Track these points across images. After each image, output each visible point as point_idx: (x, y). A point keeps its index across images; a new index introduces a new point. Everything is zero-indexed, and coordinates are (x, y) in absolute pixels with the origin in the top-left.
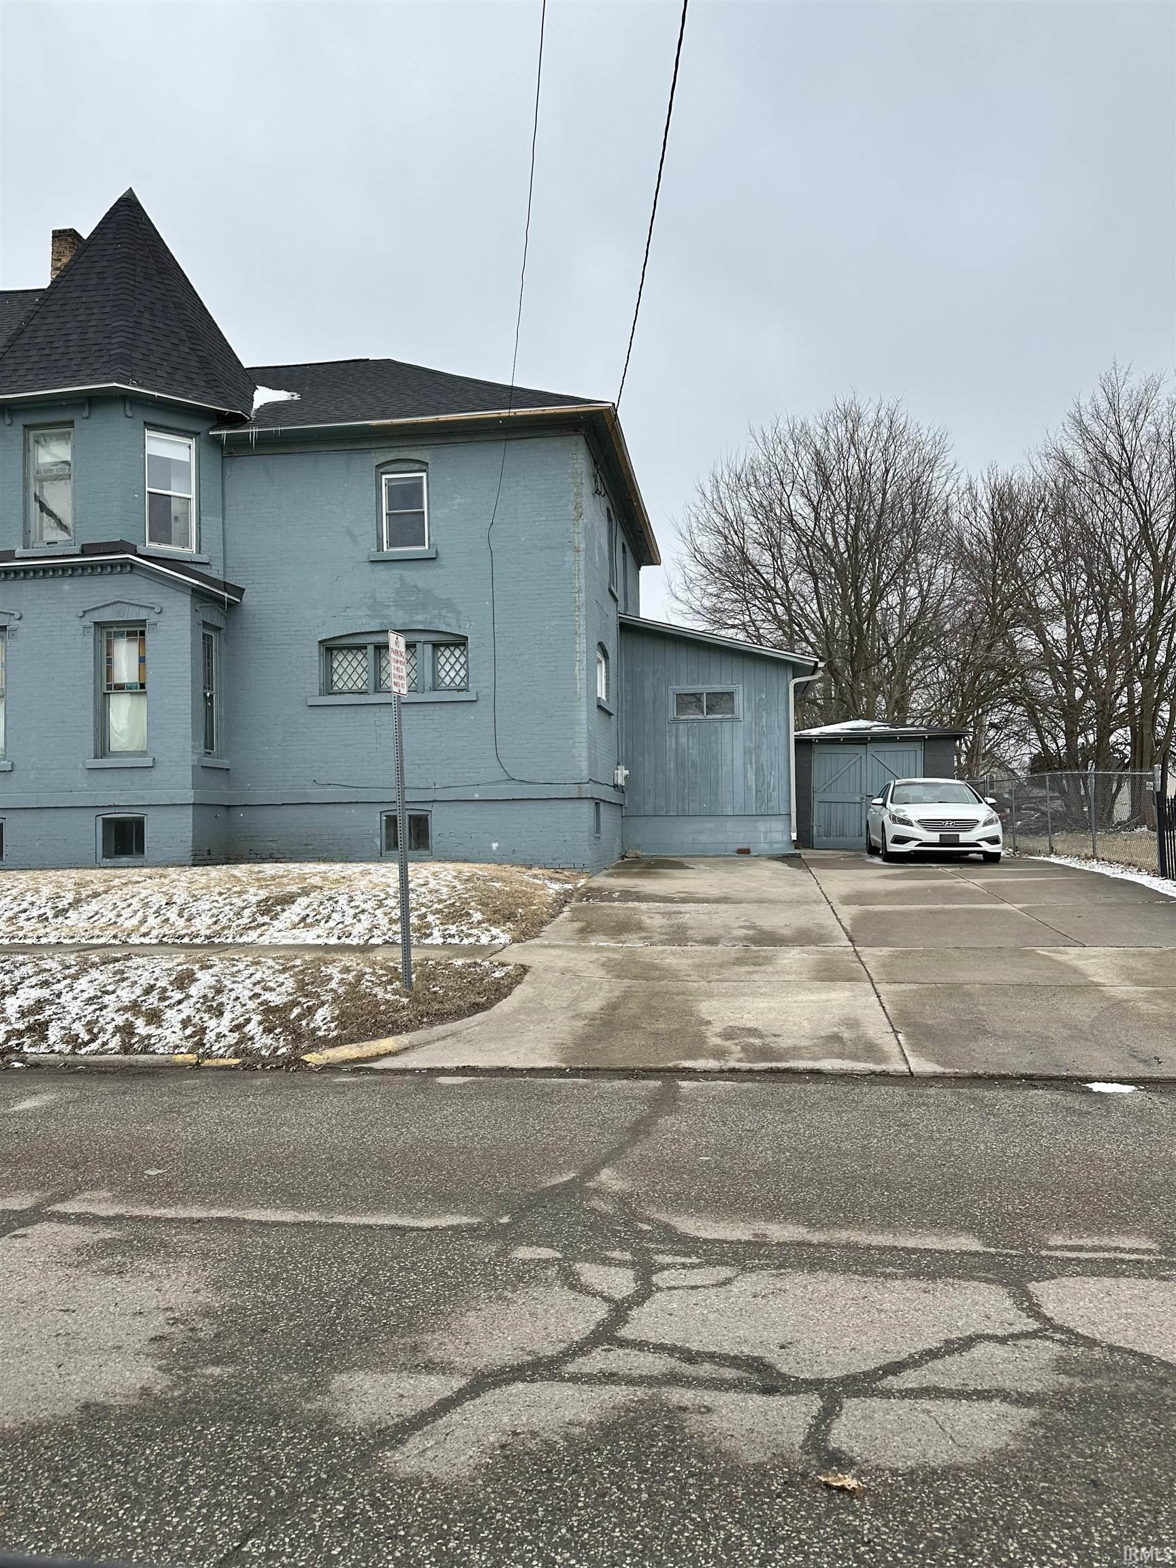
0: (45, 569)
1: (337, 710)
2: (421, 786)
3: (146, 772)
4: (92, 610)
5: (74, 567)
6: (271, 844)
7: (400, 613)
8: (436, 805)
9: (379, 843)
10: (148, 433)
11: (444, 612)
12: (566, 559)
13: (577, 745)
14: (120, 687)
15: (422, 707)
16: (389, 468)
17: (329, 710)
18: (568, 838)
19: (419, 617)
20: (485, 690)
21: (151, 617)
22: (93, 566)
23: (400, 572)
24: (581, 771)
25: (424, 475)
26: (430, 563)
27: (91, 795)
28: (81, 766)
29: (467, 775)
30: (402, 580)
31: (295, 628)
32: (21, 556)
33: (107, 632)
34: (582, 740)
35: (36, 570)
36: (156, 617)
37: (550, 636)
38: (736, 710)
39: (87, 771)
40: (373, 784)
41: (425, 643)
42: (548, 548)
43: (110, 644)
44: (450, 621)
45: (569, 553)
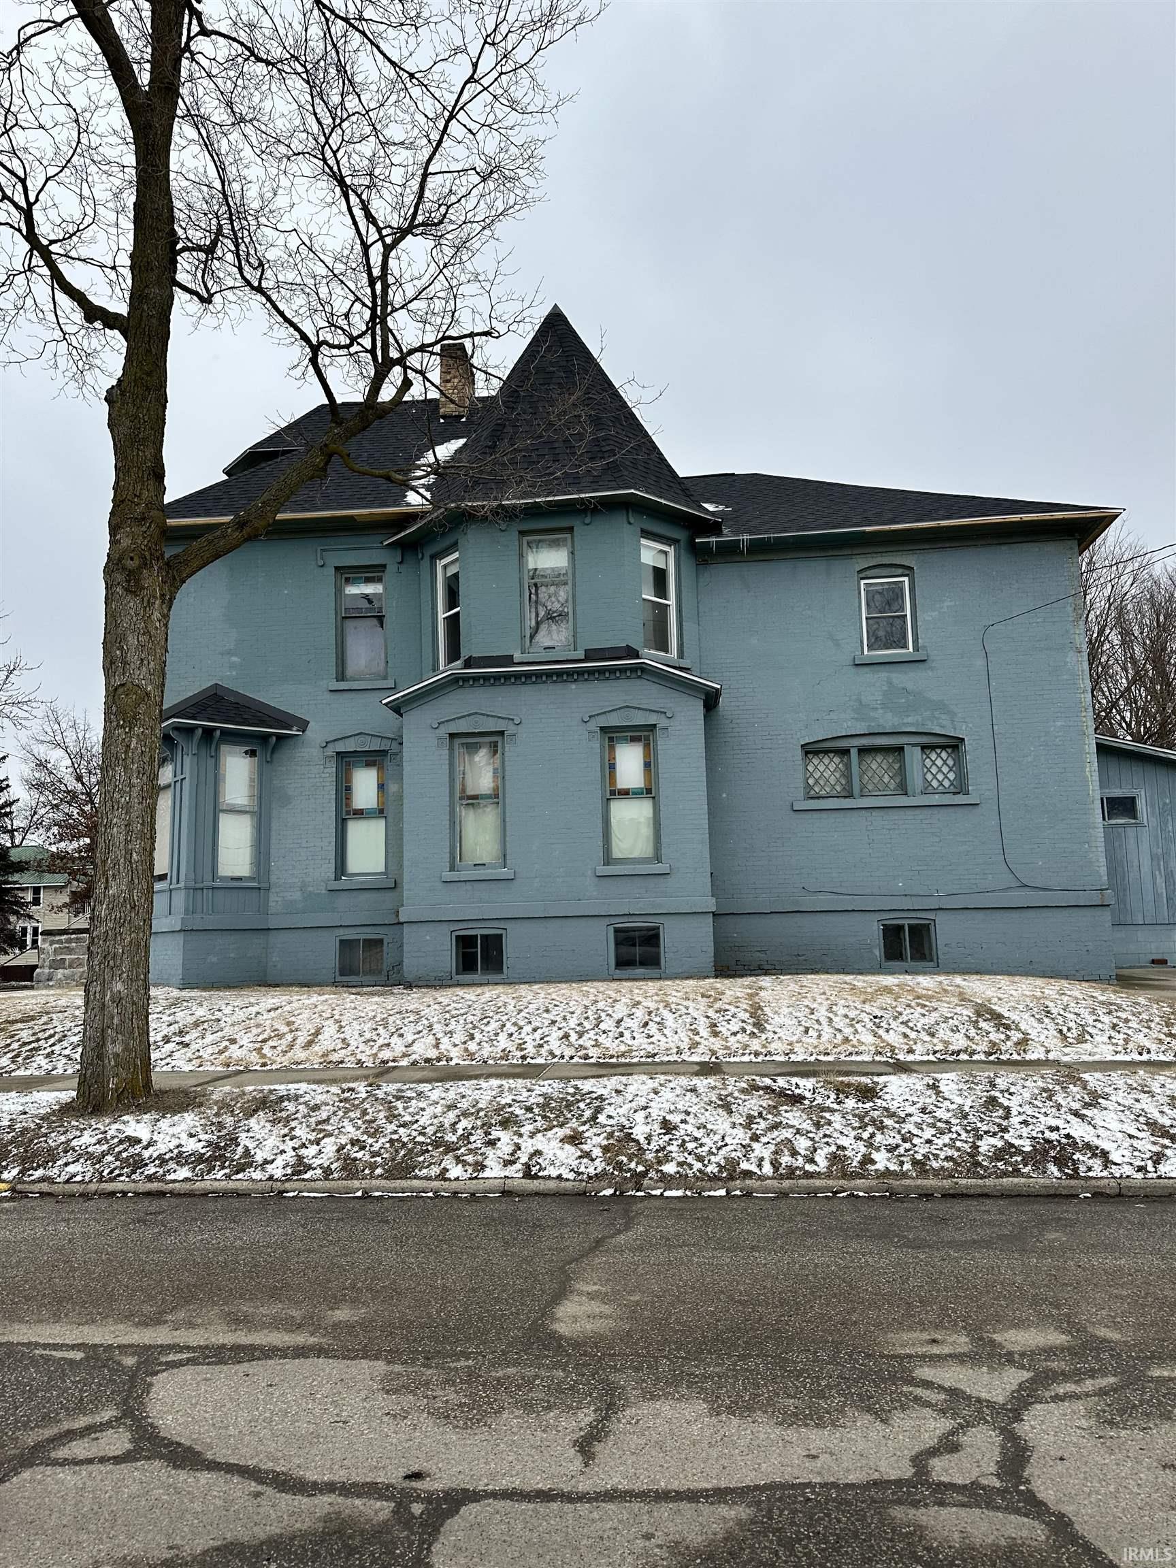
0: (549, 674)
1: (824, 815)
2: (922, 893)
3: (661, 879)
4: (598, 715)
5: (581, 672)
6: (758, 954)
7: (889, 715)
8: (939, 912)
9: (878, 954)
10: (643, 541)
11: (937, 714)
12: (1068, 660)
13: (1094, 849)
14: (625, 793)
15: (918, 811)
16: (869, 573)
17: (816, 815)
18: (1090, 948)
19: (910, 720)
20: (987, 793)
21: (661, 722)
22: (601, 671)
23: (887, 674)
24: (1101, 876)
25: (906, 579)
26: (921, 665)
27: (604, 903)
28: (589, 873)
29: (974, 881)
30: (890, 683)
31: (776, 733)
32: (520, 661)
33: (612, 735)
34: (1099, 844)
35: (538, 675)
36: (667, 721)
37: (1056, 737)
38: (1139, 815)
39: (597, 879)
40: (868, 891)
41: (914, 745)
42: (1047, 649)
43: (612, 749)
44: (944, 723)
45: (1071, 654)
